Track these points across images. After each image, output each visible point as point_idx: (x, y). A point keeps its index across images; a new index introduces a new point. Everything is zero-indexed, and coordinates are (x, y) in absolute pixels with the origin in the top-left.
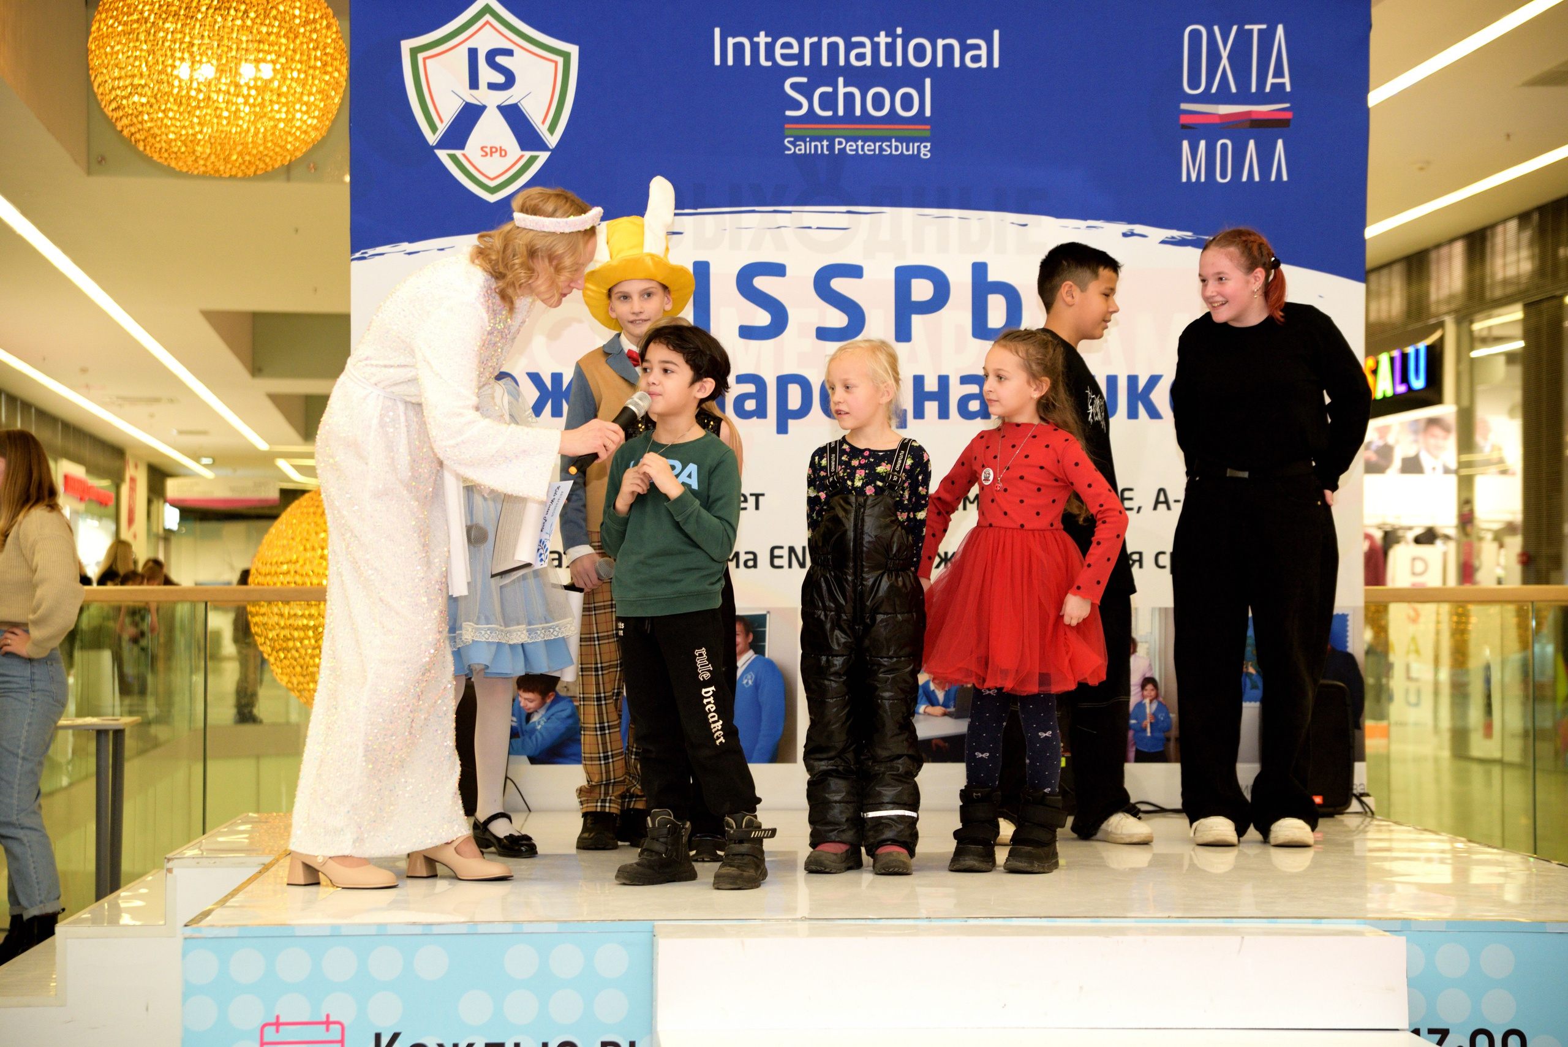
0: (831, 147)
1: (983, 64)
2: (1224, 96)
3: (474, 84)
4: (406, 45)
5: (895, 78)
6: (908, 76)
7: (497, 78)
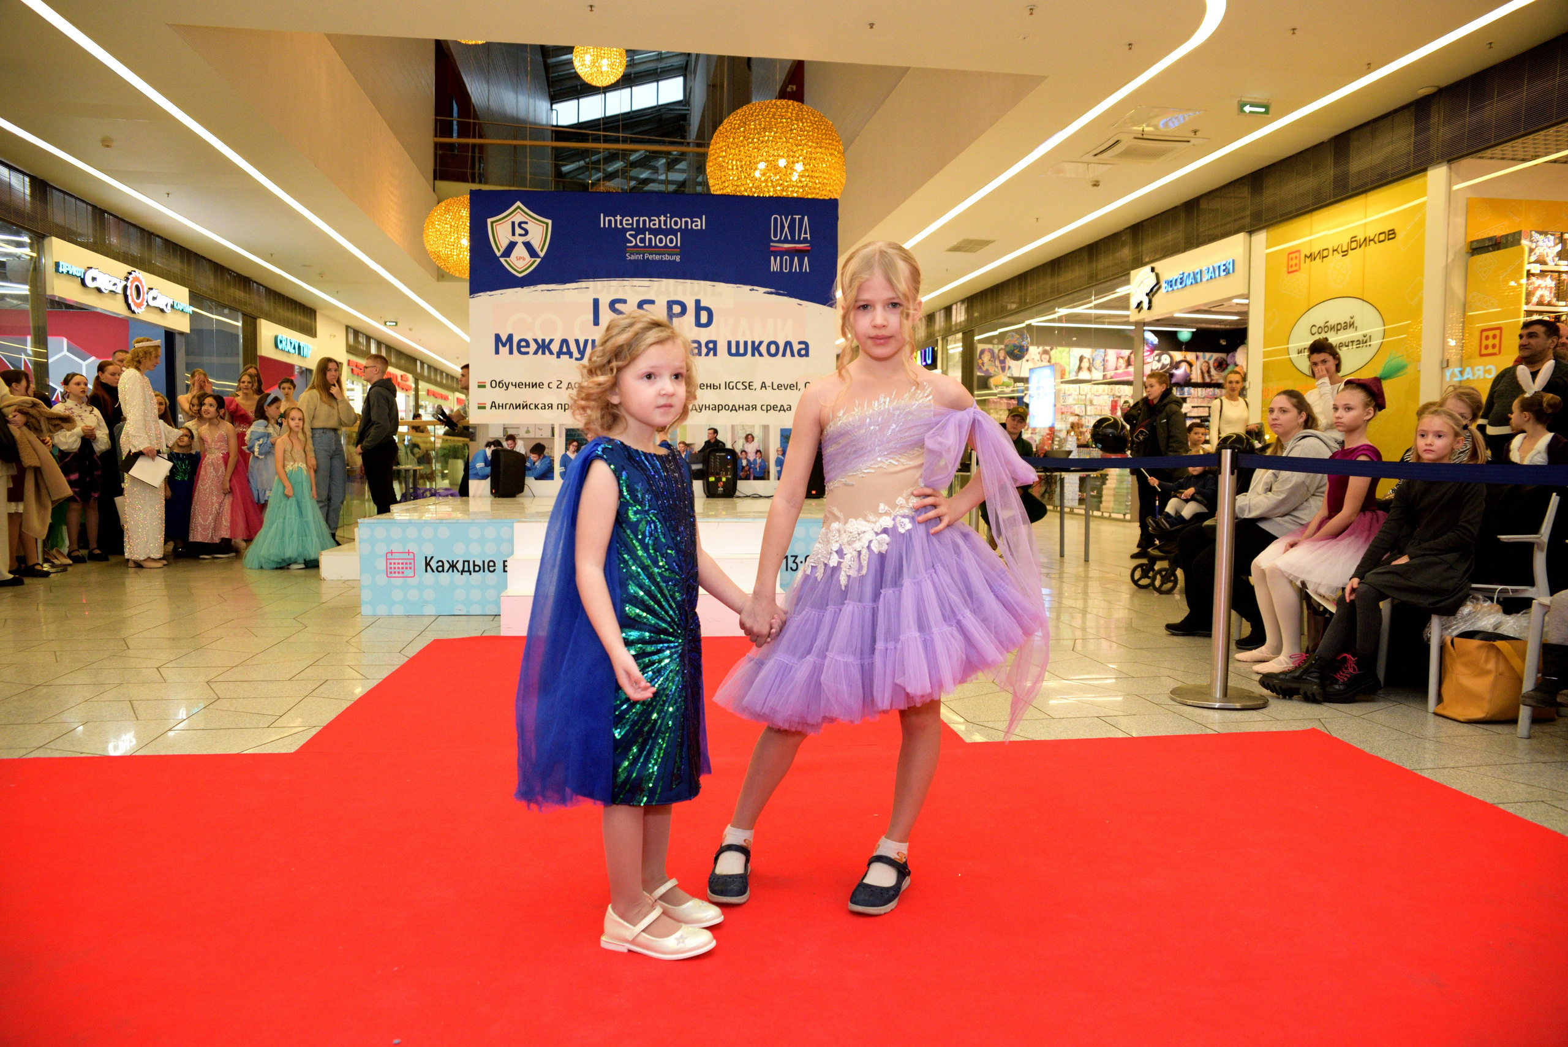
0: (643, 257)
1: (699, 227)
2: (786, 241)
3: (514, 234)
4: (489, 221)
5: (667, 232)
6: (672, 232)
7: (522, 232)
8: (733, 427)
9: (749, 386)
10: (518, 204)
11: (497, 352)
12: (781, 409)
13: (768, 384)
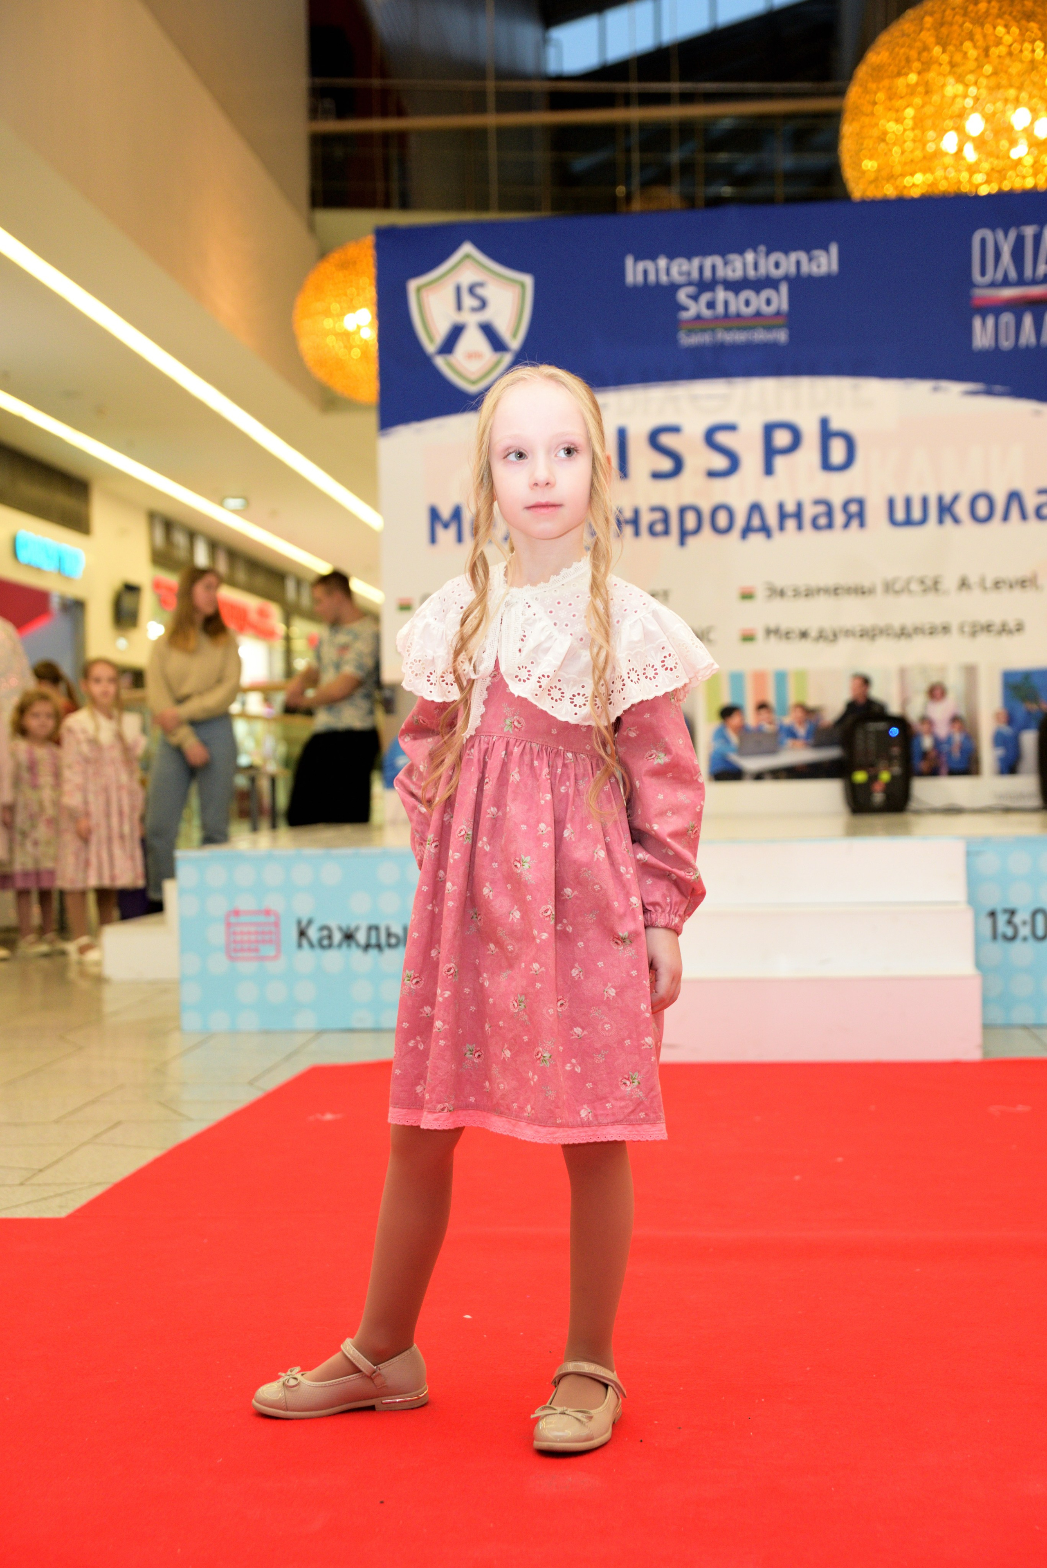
0: (715, 338)
1: (824, 270)
2: (1006, 282)
3: (460, 308)
4: (413, 285)
5: (759, 284)
6: (770, 283)
7: (475, 303)
8: (903, 673)
9: (934, 586)
10: (467, 248)
11: (433, 539)
12: (1004, 630)
13: (973, 579)
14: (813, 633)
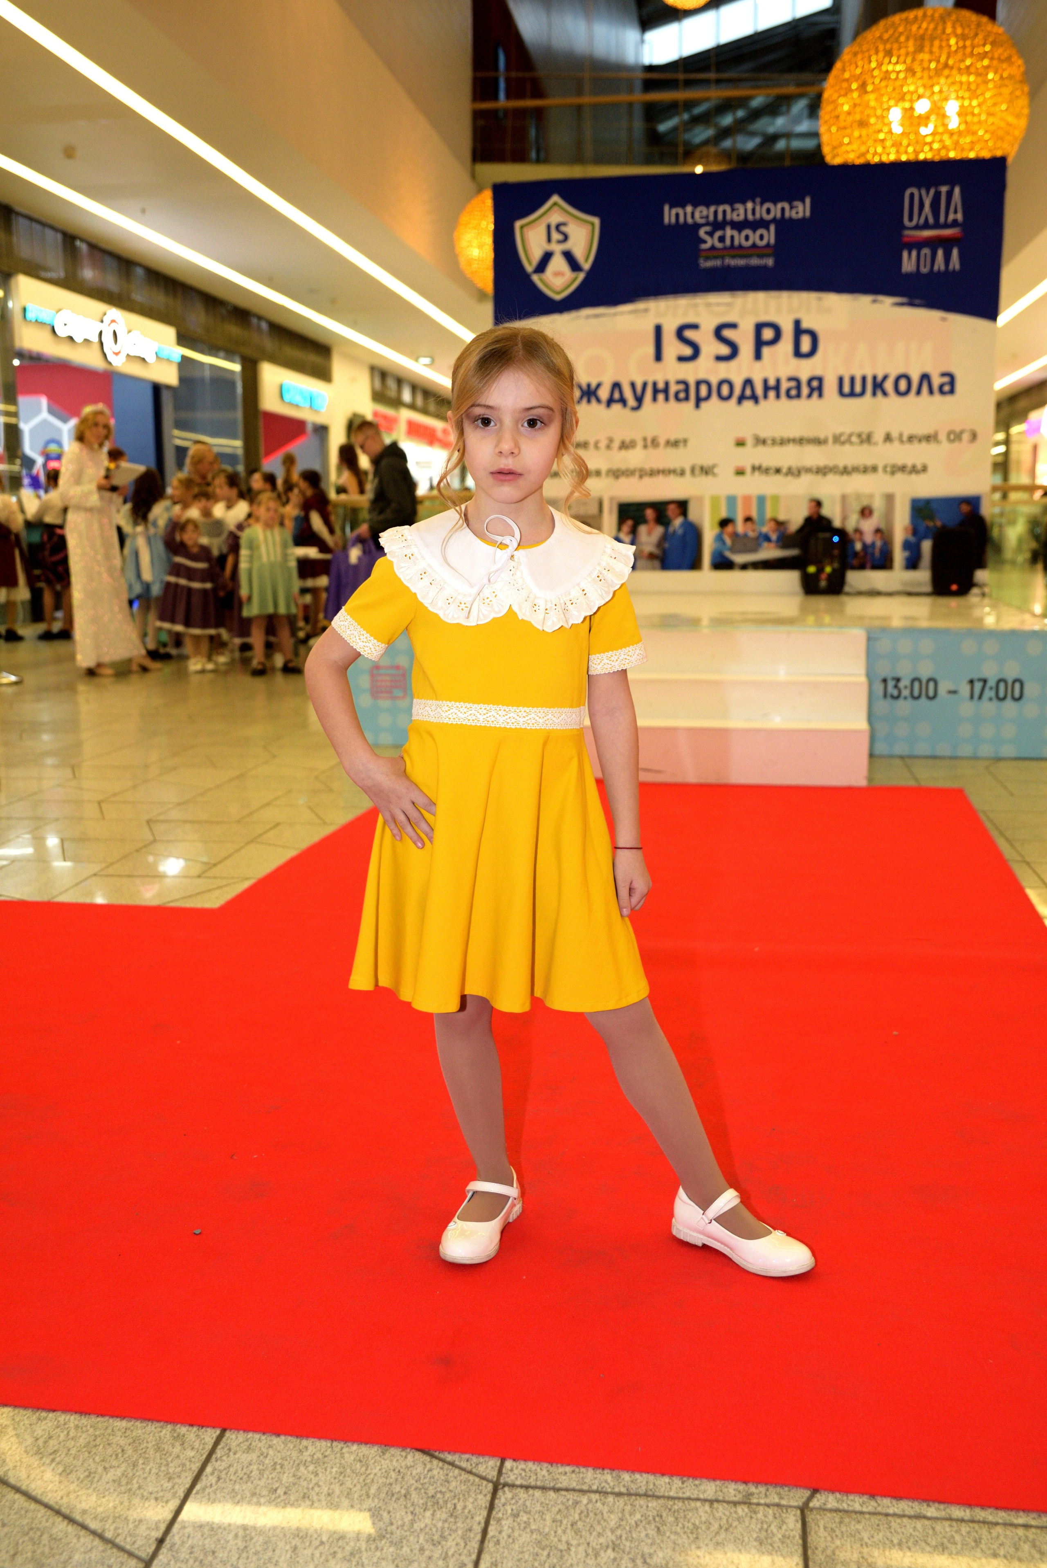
0: (723, 263)
1: (800, 215)
2: (926, 226)
3: (550, 241)
4: (518, 224)
5: (756, 225)
6: (762, 224)
7: (560, 237)
8: (844, 498)
10: (555, 198)
12: (914, 470)
13: (895, 434)
14: (784, 470)
